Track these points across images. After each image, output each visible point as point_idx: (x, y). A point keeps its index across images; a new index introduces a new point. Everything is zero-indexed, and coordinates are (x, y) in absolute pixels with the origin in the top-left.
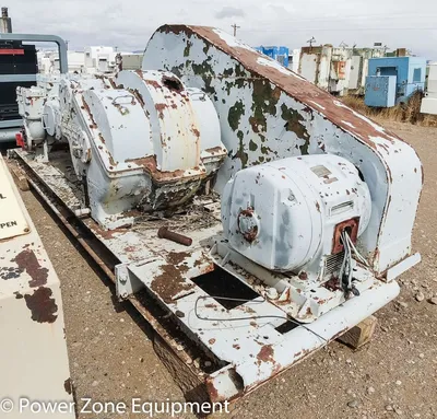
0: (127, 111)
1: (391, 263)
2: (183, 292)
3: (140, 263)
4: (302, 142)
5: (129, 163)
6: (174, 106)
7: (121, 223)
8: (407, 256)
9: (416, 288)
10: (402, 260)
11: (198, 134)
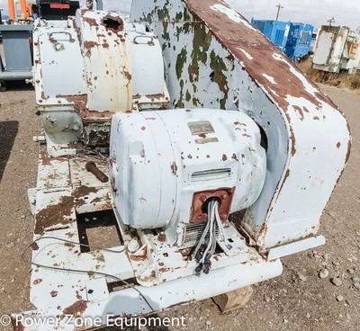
0: (63, 47)
1: (282, 241)
2: (60, 225)
3: (50, 190)
4: (221, 95)
5: (60, 99)
6: (106, 46)
7: (62, 152)
8: (311, 235)
9: (324, 264)
10: (301, 238)
11: (129, 77)
